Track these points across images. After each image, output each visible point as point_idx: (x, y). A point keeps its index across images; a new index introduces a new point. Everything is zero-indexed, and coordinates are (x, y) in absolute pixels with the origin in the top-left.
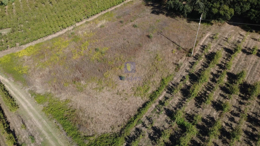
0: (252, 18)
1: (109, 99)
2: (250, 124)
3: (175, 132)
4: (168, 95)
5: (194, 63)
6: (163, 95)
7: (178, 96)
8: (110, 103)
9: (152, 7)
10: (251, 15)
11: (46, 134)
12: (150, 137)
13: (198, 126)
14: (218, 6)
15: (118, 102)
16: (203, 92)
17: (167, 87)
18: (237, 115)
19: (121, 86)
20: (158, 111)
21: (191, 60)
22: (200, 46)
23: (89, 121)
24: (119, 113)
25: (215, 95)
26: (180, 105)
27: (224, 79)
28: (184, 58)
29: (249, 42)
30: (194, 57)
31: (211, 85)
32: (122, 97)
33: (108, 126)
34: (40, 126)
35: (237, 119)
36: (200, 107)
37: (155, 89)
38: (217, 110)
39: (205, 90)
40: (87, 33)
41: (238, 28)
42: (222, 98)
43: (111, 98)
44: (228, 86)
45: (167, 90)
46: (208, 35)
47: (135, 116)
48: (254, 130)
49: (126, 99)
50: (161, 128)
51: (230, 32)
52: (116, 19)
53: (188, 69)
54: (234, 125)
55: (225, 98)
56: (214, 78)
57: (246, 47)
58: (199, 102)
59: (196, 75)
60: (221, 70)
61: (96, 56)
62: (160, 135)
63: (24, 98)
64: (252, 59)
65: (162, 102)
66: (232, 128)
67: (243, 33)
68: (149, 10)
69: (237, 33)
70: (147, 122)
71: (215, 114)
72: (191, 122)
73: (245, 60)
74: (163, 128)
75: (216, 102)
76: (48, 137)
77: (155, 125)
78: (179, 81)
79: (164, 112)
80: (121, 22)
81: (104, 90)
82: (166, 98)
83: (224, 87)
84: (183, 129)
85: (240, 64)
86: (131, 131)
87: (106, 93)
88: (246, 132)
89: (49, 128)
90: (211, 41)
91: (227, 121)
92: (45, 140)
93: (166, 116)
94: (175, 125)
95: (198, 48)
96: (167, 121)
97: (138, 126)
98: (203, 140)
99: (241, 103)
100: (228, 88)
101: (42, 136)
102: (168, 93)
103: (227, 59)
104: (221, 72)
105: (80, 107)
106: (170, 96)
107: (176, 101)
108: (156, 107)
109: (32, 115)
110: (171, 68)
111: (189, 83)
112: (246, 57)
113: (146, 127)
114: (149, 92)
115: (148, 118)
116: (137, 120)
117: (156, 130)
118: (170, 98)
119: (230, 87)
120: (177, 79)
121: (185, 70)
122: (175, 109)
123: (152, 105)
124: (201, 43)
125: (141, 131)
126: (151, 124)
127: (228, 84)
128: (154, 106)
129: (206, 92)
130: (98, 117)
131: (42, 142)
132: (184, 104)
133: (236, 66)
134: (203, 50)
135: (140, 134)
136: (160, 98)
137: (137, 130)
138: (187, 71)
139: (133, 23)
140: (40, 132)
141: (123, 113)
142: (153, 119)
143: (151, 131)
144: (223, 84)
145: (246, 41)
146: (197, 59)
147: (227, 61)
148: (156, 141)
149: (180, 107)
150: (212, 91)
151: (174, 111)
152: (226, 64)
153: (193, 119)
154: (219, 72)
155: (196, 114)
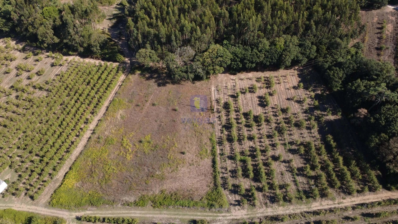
0: (234, 68)
1: (189, 172)
2: (269, 139)
3: (241, 166)
4: (221, 147)
5: (219, 116)
6: (218, 149)
7: (227, 145)
8: (191, 174)
9: (154, 80)
10: (233, 66)
11: (177, 216)
12: (231, 177)
13: (249, 156)
14: (212, 68)
15: (196, 170)
16: (238, 134)
17: (216, 143)
18: (261, 138)
19: (187, 158)
20: (223, 160)
21: (217, 115)
22: (214, 101)
23: (191, 192)
24: (203, 176)
25: (245, 132)
26: (232, 150)
27: (243, 120)
28: (211, 115)
29: (239, 83)
30: (217, 112)
31: (239, 127)
32: (196, 166)
33: (205, 187)
34: (166, 216)
35: (262, 140)
36: (242, 144)
37: (211, 148)
38: (251, 141)
39: (238, 132)
40: (115, 131)
41: (227, 74)
42: (249, 132)
43: (189, 170)
44: (247, 122)
45: (218, 145)
46: (213, 89)
47: (214, 171)
48: (272, 141)
49: (199, 165)
50: (233, 169)
51: (224, 80)
52: (130, 105)
53: (219, 122)
54: (263, 144)
55: (250, 131)
56: (237, 121)
57: (240, 89)
58: (240, 142)
59: (227, 125)
60: (237, 113)
61: (146, 148)
62: (236, 172)
63: (126, 212)
64: (248, 96)
65: (221, 153)
66: (263, 147)
67: (232, 77)
68: (154, 84)
69: (229, 79)
70: (223, 171)
71: (251, 144)
72: (244, 155)
73: (245, 99)
74: (234, 168)
75: (248, 137)
76: (181, 217)
77: (229, 169)
78: (220, 134)
79: (227, 159)
80: (137, 105)
81: (179, 168)
82: (222, 150)
83: (246, 124)
84: (244, 161)
85: (244, 103)
86: (220, 181)
87: (182, 169)
88: (270, 145)
89: (173, 213)
90: (218, 93)
91: (259, 144)
92: (180, 219)
93: (230, 161)
94: (238, 162)
95: (214, 103)
96: (232, 163)
97: (221, 176)
98: (256, 161)
99: (259, 130)
100: (248, 123)
101: (175, 219)
102: (220, 146)
103: (236, 104)
104: (238, 115)
105: (176, 189)
106: (222, 147)
107: (228, 148)
108: (220, 159)
109: (151, 216)
110: (209, 128)
111: (227, 133)
112: (244, 96)
113: (226, 173)
114: (209, 152)
115: (222, 168)
116: (217, 173)
117: (232, 172)
118: (223, 149)
119: (249, 122)
120: (218, 134)
121: (218, 125)
122: (231, 153)
123: (218, 159)
124: (213, 98)
125: (225, 177)
126: (226, 170)
127: (247, 121)
128: (219, 159)
129: (239, 133)
130: (194, 186)
131: (180, 221)
132: (234, 148)
133: (243, 106)
134: (218, 103)
135: (225, 179)
136: (218, 152)
137: (222, 178)
138: (220, 125)
139: (149, 102)
140: (171, 218)
141: (206, 174)
142: (225, 167)
143: (229, 174)
144: (244, 123)
145: (238, 83)
146: (219, 112)
147: (237, 105)
148: (236, 177)
149: (233, 151)
150: (242, 130)
151: (232, 155)
152: (237, 108)
153: (244, 153)
154: (237, 115)
155: (243, 149)
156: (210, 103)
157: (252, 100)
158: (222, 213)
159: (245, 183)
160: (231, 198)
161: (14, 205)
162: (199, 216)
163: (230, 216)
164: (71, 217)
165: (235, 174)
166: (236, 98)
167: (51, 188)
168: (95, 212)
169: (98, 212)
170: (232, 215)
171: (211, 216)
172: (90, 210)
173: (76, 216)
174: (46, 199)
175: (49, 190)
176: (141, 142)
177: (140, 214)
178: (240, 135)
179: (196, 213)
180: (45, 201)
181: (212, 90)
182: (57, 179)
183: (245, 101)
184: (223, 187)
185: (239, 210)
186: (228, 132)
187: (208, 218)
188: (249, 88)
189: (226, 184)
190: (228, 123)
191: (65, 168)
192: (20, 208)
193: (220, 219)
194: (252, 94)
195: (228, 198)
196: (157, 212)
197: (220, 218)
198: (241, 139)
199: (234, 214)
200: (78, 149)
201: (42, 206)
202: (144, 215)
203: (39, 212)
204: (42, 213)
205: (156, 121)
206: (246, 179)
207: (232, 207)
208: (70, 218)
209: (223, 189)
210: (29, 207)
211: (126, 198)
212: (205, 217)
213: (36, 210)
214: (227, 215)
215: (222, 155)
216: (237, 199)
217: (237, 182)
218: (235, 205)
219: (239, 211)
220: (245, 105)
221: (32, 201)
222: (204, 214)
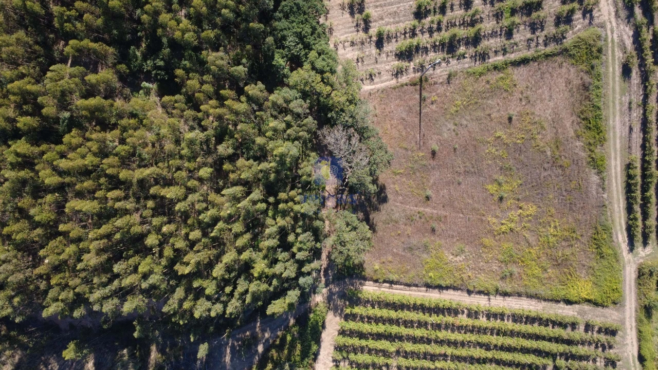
3: (522, 16)
4: (491, 54)
5: (430, 65)
6: (495, 59)
7: (484, 44)
8: (543, 97)
9: (374, 214)
11: (617, 102)
12: (542, 30)
15: (536, 89)
16: (462, 28)
17: (484, 64)
19: (518, 109)
20: (515, 47)
21: (429, 71)
22: (400, 80)
23: (575, 90)
24: (545, 76)
25: (456, 14)
26: (493, 34)
27: (430, 19)
28: (432, 81)
30: (422, 70)
31: (448, 27)
32: (529, 93)
33: (564, 70)
34: (617, 118)
36: (481, 17)
37: (496, 73)
39: (458, 27)
42: (454, 7)
43: (538, 102)
44: (435, 12)
45: (487, 61)
47: (536, 59)
49: (527, 87)
50: (528, 29)
53: (444, 64)
55: (452, 6)
56: (435, 31)
57: (358, 31)
58: (476, 22)
59: (446, 49)
60: (417, 32)
62: (534, 24)
63: (614, 181)
64: (374, 14)
65: (503, 52)
70: (533, 44)
72: (502, 12)
73: (382, 19)
74: (527, 27)
75: (465, 9)
76: (618, 96)
77: (529, 35)
78: (466, 59)
79: (512, 41)
81: (537, 119)
82: (496, 52)
83: (440, 13)
84: (513, 12)
85: (392, 20)
86: (552, 48)
87: (537, 114)
89: (611, 110)
90: (377, 75)
92: (621, 96)
93: (514, 36)
95: (404, 79)
96: (518, 31)
97: (543, 48)
100: (437, 10)
101: (621, 103)
102: (489, 56)
103: (396, 37)
104: (420, 30)
105: (572, 115)
106: (490, 52)
107: (492, 41)
108: (512, 53)
109: (618, 141)
110: (457, 82)
111: (461, 48)
112: (375, 21)
113: (537, 40)
114: (502, 75)
115: (529, 47)
116: (539, 54)
117: (533, 30)
118: (493, 49)
119: (435, 9)
120: (467, 63)
121: (449, 65)
122: (501, 35)
123: (513, 57)
124: (393, 82)
125: (544, 41)
126: (531, 40)
127: (432, 13)
128: (513, 55)
129: (460, 25)
130: (565, 88)
131: (625, 95)
132: (490, 32)
133: (398, 22)
134: (402, 72)
135: (547, 40)
136: (500, 58)
137: (546, 45)
138: (448, 62)
139: (421, 209)
140: (621, 110)
141: (541, 73)
142: (526, 43)
143: (538, 34)
144: (438, 17)
145: (343, 38)
146: (422, 66)
147: (398, 35)
148: (541, 23)
149: (496, 32)
150: (453, 21)
151: (503, 34)
152: (405, 33)
153: (498, 13)
154: (423, 33)
155: (491, 14)
156: (405, 87)
157: (381, 6)
158: (606, 35)
159: (550, 7)
160: (579, 26)
161: (630, 354)
162: (614, 68)
163: (610, 22)
164: (632, 260)
165: (536, 24)
166: (383, 38)
167: (594, 315)
168: (618, 228)
169: (617, 224)
170: (609, 19)
171: (613, 51)
172: (617, 238)
173: (629, 253)
174: (612, 312)
175: (597, 317)
176: (501, 199)
177: (616, 158)
178: (463, 24)
179: (611, 75)
180: (614, 312)
181: (372, 90)
182: (579, 313)
183: (387, 20)
184: (561, 40)
185: (599, 11)
186: (460, 46)
187: (617, 54)
188: (352, 14)
189: (555, 37)
190: (443, 48)
191: (560, 311)
192: (632, 342)
193: (618, 37)
194: (366, 6)
195: (579, 30)
196: (611, 134)
197: (615, 36)
198: (471, 20)
199: (607, 18)
200: (524, 306)
201: (624, 312)
202: (618, 153)
203: (633, 310)
204: (633, 306)
205: (459, 184)
206: (543, 6)
207: (596, 21)
208: (634, 261)
209: (565, 40)
210: (628, 331)
211: (593, 189)
212: (615, 60)
213: (630, 317)
214: (609, 26)
215: (505, 52)
216: (581, 16)
217: (550, 21)
218: (592, 18)
219: (602, 10)
220: (397, 19)
221: (619, 332)
222: (610, 61)
